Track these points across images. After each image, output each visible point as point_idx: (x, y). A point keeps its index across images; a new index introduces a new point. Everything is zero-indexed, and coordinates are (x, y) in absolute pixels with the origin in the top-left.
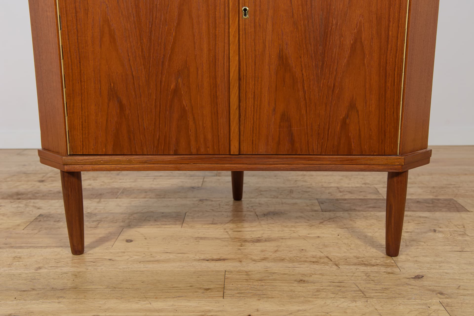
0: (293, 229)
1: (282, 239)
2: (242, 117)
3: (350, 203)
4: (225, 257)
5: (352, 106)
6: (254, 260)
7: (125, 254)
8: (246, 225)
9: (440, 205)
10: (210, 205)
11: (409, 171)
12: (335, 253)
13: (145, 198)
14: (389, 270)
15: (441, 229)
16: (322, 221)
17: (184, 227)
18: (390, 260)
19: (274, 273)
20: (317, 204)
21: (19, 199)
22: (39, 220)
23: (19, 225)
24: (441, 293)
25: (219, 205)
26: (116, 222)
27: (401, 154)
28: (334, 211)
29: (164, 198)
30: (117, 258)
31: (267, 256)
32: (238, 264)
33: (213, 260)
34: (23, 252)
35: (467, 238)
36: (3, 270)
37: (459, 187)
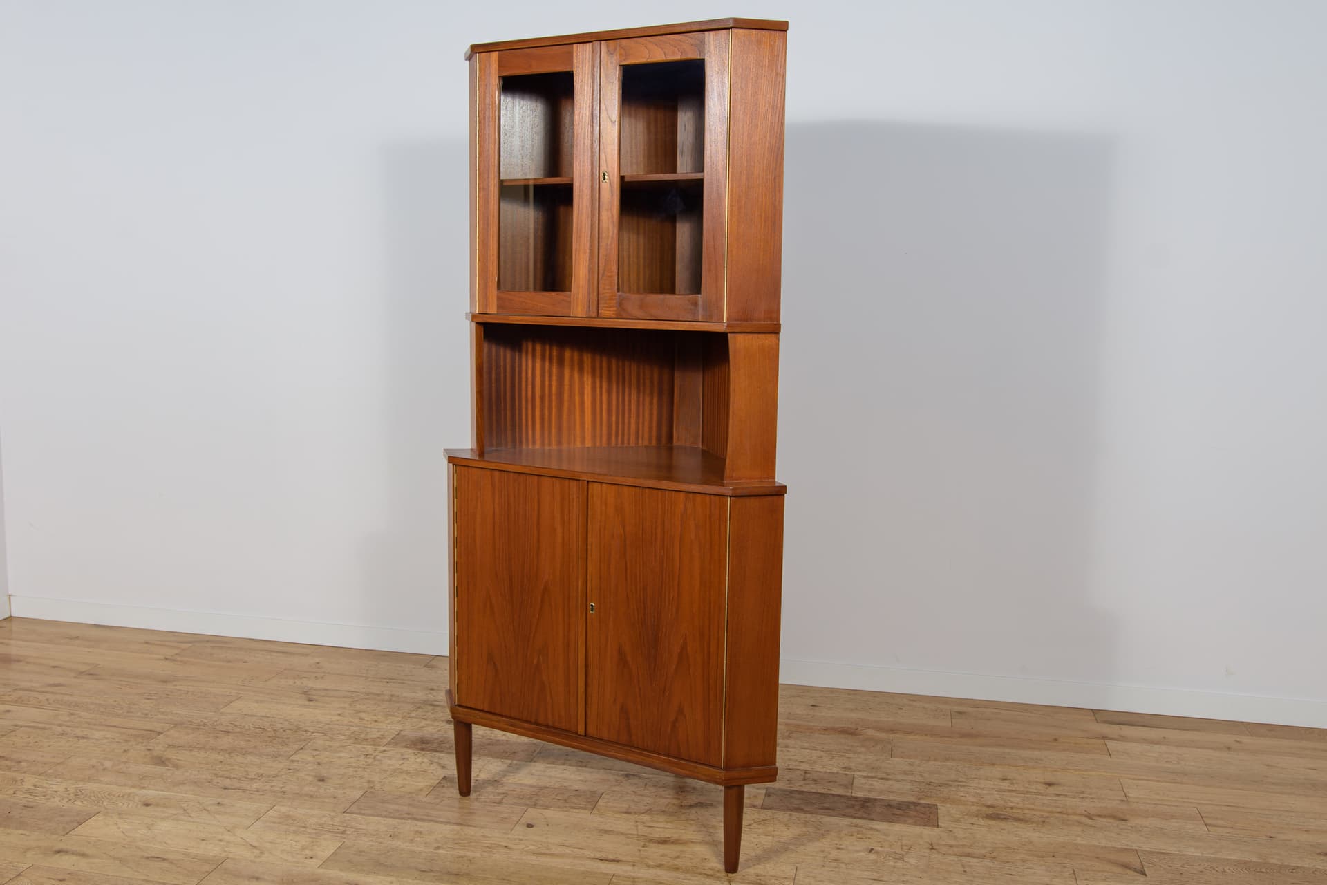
3: (803, 799)
4: (620, 858)
6: (649, 866)
7: (522, 842)
9: (913, 813)
10: (635, 784)
15: (880, 849)
17: (593, 814)
21: (423, 749)
22: (442, 785)
23: (421, 790)
25: (646, 785)
26: (522, 799)
28: (776, 809)
30: (514, 847)
31: (664, 863)
32: (629, 868)
33: (607, 860)
34: (423, 826)
35: (900, 864)
36: (405, 845)
37: (965, 786)
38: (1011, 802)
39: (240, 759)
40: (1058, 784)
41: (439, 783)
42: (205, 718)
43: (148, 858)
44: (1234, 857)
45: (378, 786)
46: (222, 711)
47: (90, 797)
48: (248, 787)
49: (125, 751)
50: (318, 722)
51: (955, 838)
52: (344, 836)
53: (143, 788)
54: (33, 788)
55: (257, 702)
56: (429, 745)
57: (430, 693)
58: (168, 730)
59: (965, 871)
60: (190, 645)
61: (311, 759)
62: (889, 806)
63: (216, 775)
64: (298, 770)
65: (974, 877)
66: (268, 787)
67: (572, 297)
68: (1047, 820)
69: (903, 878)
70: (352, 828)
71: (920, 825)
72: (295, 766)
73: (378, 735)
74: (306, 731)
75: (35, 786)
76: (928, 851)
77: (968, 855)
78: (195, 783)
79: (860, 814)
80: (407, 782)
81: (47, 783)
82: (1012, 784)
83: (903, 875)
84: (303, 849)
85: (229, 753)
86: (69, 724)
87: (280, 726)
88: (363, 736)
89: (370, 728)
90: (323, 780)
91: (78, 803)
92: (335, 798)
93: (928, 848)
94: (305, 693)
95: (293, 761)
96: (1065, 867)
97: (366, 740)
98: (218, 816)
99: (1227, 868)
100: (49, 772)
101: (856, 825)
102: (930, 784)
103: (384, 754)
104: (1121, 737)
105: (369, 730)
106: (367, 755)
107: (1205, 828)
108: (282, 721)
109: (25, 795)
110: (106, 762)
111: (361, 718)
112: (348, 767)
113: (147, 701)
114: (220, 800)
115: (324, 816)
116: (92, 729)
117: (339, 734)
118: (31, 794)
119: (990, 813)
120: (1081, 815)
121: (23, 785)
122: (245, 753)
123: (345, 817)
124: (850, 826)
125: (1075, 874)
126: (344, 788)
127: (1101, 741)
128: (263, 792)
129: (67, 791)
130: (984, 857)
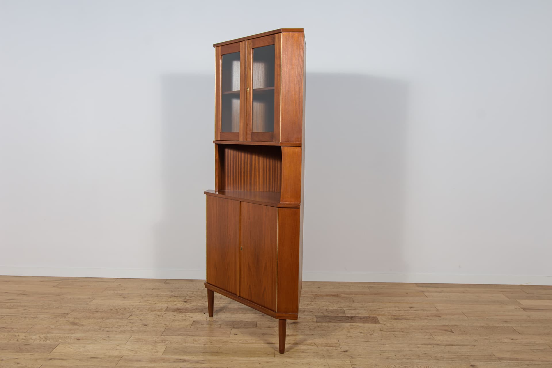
0: (303, 331)
3: (330, 318)
4: (274, 342)
7: (235, 340)
9: (370, 320)
14: (336, 348)
15: (364, 332)
16: (315, 327)
17: (257, 329)
20: (315, 318)
21: (180, 312)
23: (187, 326)
24: (351, 357)
26: (227, 325)
28: (322, 322)
30: (233, 342)
31: (291, 342)
33: (270, 343)
34: (196, 338)
35: (372, 336)
36: (191, 345)
37: (383, 310)
38: (401, 314)
39: (108, 321)
40: (414, 307)
41: (193, 323)
42: (84, 307)
43: (90, 358)
44: (478, 325)
45: (169, 326)
46: (90, 304)
47: (52, 339)
48: (117, 330)
49: (57, 321)
50: (133, 305)
52: (166, 344)
53: (73, 334)
55: (103, 300)
56: (182, 310)
57: (172, 293)
58: (71, 312)
59: (395, 336)
60: (62, 281)
61: (137, 318)
62: (361, 318)
63: (101, 327)
64: (134, 323)
65: (399, 338)
66: (125, 330)
68: (415, 318)
69: (375, 340)
70: (168, 341)
71: (374, 323)
72: (131, 321)
73: (159, 308)
74: (129, 309)
75: (25, 337)
76: (380, 331)
77: (394, 331)
78: (94, 330)
79: (352, 321)
80: (180, 324)
81: (30, 335)
82: (399, 308)
83: (375, 339)
84: (152, 349)
85: (102, 319)
86: (26, 313)
87: (118, 308)
88: (153, 309)
90: (146, 325)
91: (48, 341)
92: (154, 331)
94: (121, 295)
95: (130, 320)
96: (427, 332)
97: (156, 310)
98: (110, 341)
99: (478, 329)
100: (29, 331)
101: (352, 325)
102: (371, 310)
103: (165, 315)
104: (428, 291)
105: (154, 307)
106: (159, 316)
107: (466, 317)
108: (117, 306)
109: (23, 341)
110: (51, 326)
111: (149, 303)
112: (154, 320)
113: (55, 303)
114: (108, 336)
115: (154, 338)
116: (38, 314)
117: (143, 309)
118: (25, 340)
119: (395, 318)
120: (425, 316)
121: (19, 337)
122: (108, 318)
123: (162, 337)
124: (350, 325)
125: (431, 334)
126: (156, 328)
127: (422, 293)
128: (124, 332)
129: (40, 337)
130: (399, 331)
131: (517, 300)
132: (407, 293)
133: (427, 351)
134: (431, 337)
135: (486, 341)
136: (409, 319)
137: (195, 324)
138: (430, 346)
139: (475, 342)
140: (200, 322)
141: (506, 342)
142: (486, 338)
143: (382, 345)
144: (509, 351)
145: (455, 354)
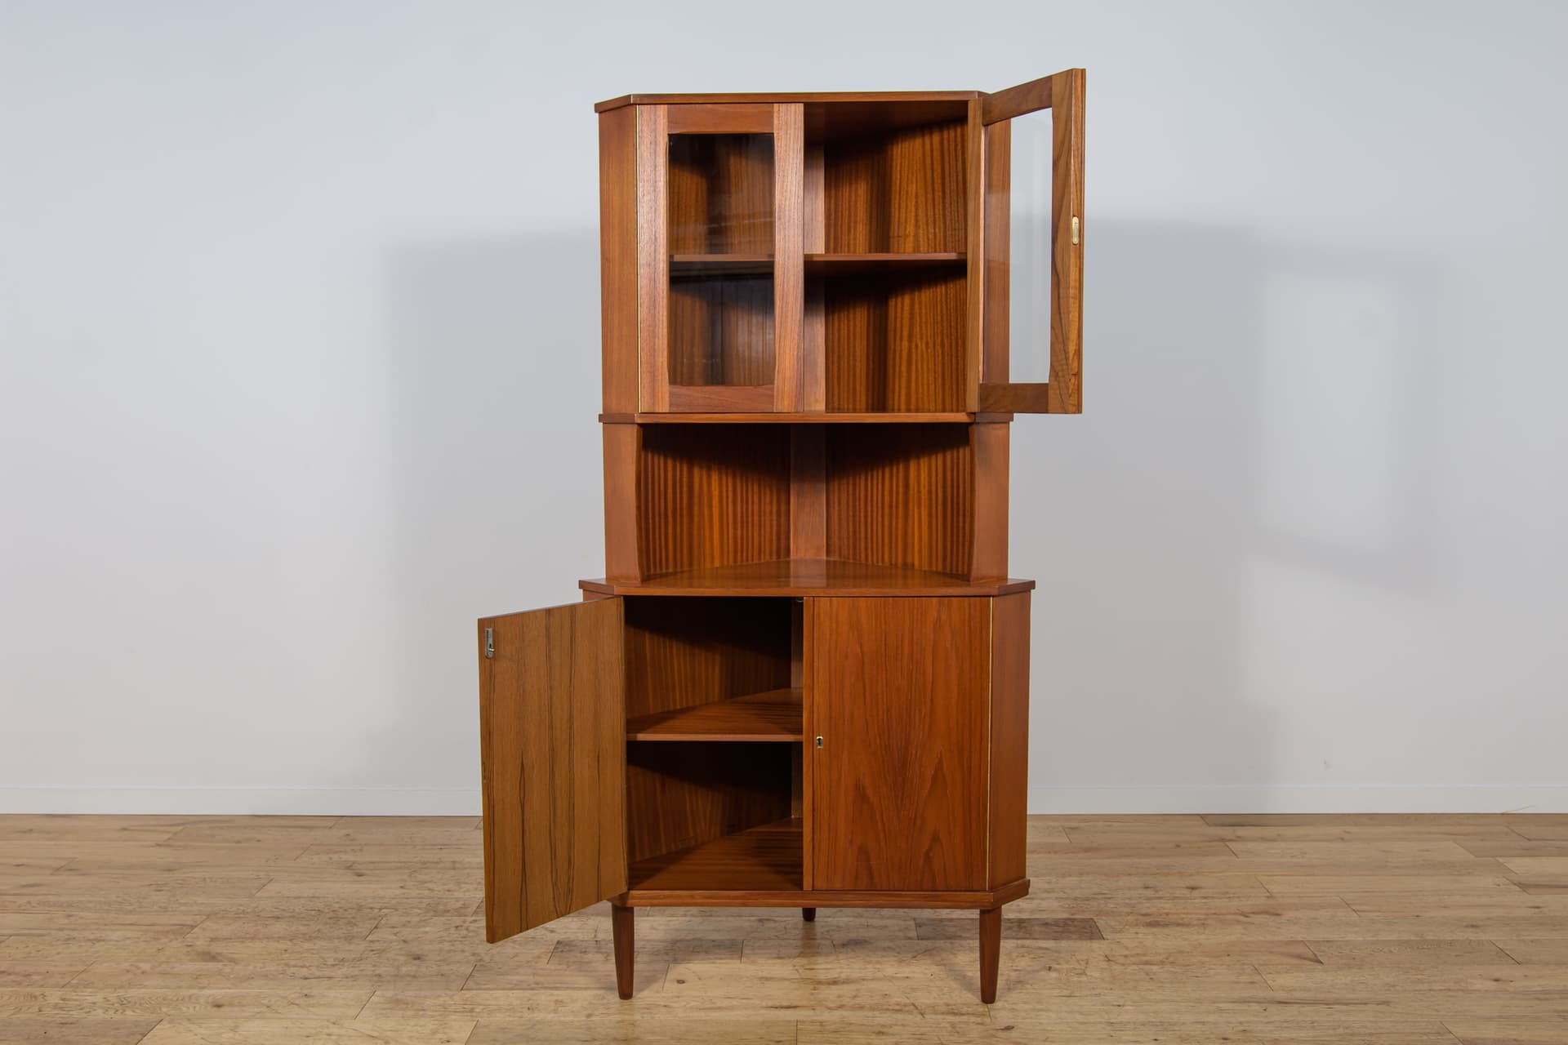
0: (878, 966)
1: (863, 980)
2: (816, 850)
3: (955, 926)
4: (795, 1004)
5: (935, 838)
6: (829, 1008)
7: (680, 999)
8: (820, 960)
9: (1073, 929)
10: (774, 928)
11: (1003, 907)
12: (923, 999)
13: (685, 916)
14: (979, 1020)
15: (1057, 967)
16: (915, 954)
17: (744, 963)
18: (982, 1008)
19: (851, 1024)
20: (914, 927)
22: (560, 950)
23: (539, 957)
25: (785, 928)
26: (657, 955)
27: (992, 889)
28: (934, 938)
29: (711, 916)
30: (672, 1004)
31: (843, 1003)
32: (811, 1013)
33: (782, 1007)
34: (563, 995)
35: (1084, 978)
36: (550, 1016)
37: (1110, 898)
38: (1164, 908)
39: (307, 945)
40: (1200, 888)
41: (555, 948)
42: (241, 905)
44: (1394, 937)
45: (487, 959)
46: (258, 895)
47: (141, 1005)
48: (333, 974)
49: (159, 950)
50: (382, 898)
51: (1127, 948)
52: (474, 1014)
53: (204, 988)
54: (61, 1002)
55: (296, 882)
58: (202, 922)
59: (1151, 979)
60: (181, 828)
61: (392, 937)
62: (1046, 924)
63: (287, 965)
64: (383, 951)
65: (1162, 982)
66: (356, 973)
67: (775, 390)
68: (1206, 922)
69: (1094, 992)
70: (481, 1005)
71: (1086, 940)
72: (376, 946)
73: (459, 905)
74: (371, 908)
75: (63, 1000)
76: (1107, 963)
77: (1147, 963)
78: (266, 976)
79: (1021, 934)
80: (517, 951)
81: (77, 995)
82: (1156, 891)
83: (1093, 988)
84: (434, 1033)
85: (291, 940)
86: (73, 927)
87: (337, 906)
88: (441, 907)
89: (446, 898)
90: (419, 958)
91: (129, 1012)
92: (442, 975)
93: (1105, 960)
94: (348, 868)
95: (372, 941)
96: (1244, 964)
97: (448, 911)
98: (311, 1009)
99: (1392, 949)
100: (74, 982)
101: (1023, 947)
102: (1076, 899)
103: (476, 925)
104: (1238, 837)
105: (445, 901)
106: (457, 927)
107: (1355, 915)
108: (336, 901)
109: (56, 1012)
110: (141, 965)
111: (429, 889)
112: (440, 942)
113: (158, 893)
114: (306, 992)
115: (440, 996)
116: (104, 930)
117: (412, 908)
118: (61, 1008)
119: (1148, 921)
120: (1235, 914)
121: (46, 1000)
122: (310, 939)
123: (465, 994)
124: (1017, 947)
125: (1256, 969)
126: (448, 965)
127: (1221, 844)
128: (354, 978)
129: (108, 1001)
130: (1162, 963)
131: (1500, 860)
132: (1178, 846)
133: (1248, 1022)
134: (1257, 978)
135: (1420, 987)
136: (1188, 925)
137: (562, 951)
138: (1255, 1007)
139: (1389, 990)
140: (576, 946)
141: (1479, 991)
142: (1419, 977)
143: (1113, 1005)
144: (1491, 1019)
145: (1331, 1032)
